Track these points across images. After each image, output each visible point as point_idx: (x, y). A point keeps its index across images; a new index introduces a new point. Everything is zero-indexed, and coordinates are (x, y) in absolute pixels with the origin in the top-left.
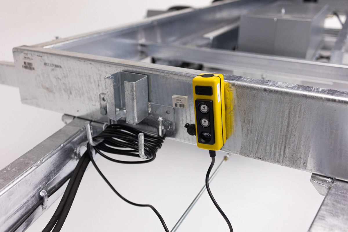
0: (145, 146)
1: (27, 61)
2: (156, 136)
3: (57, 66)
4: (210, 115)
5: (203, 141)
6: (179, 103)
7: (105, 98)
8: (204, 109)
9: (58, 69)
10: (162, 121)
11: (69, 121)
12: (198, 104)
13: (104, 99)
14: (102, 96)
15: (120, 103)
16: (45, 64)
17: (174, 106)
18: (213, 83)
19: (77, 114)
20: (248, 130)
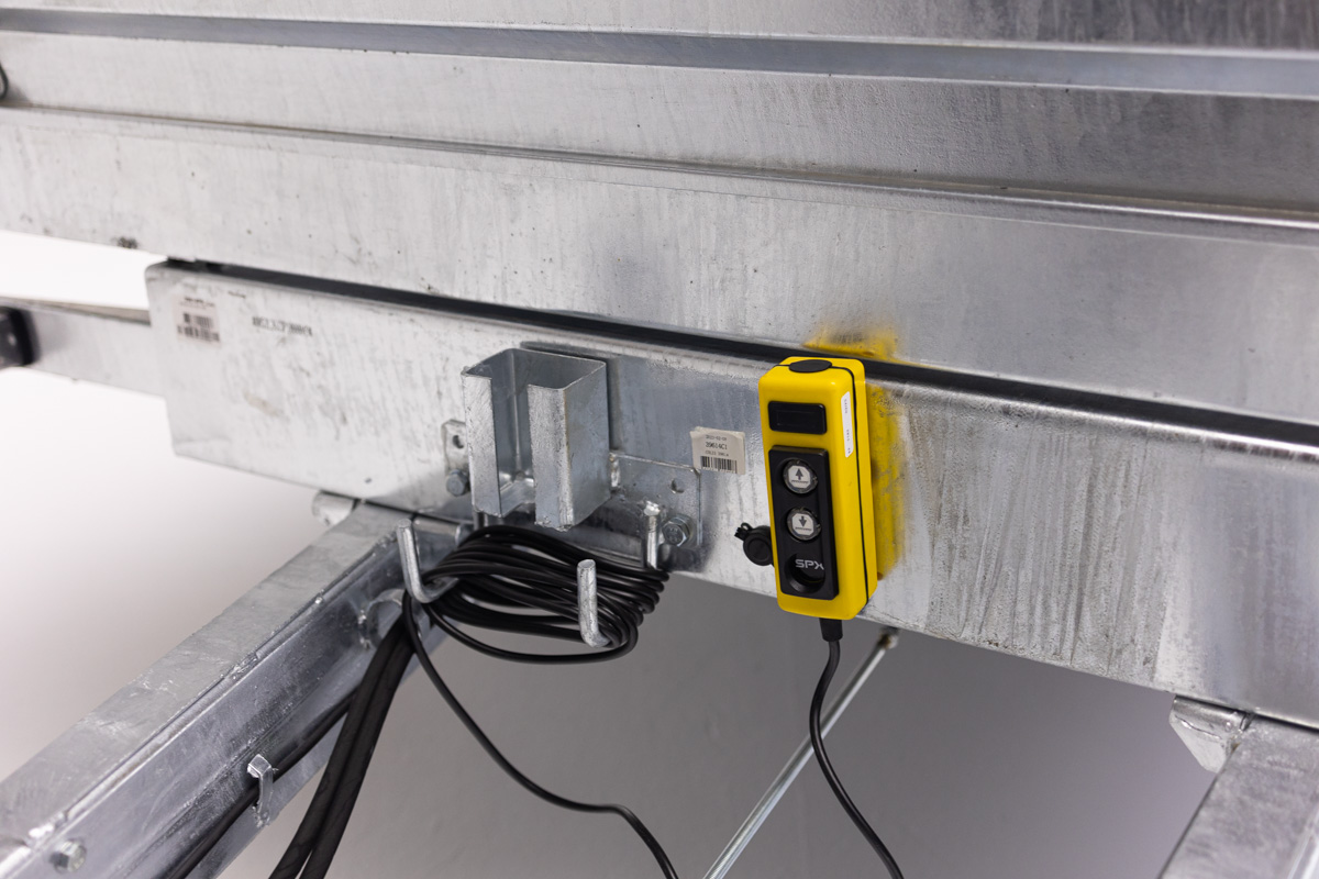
0: (600, 602)
1: (194, 311)
2: (638, 568)
3: (296, 329)
4: (820, 501)
5: (796, 586)
6: (715, 454)
7: (463, 440)
8: (800, 478)
9: (300, 337)
10: (658, 517)
11: (339, 514)
12: (779, 462)
13: (457, 442)
14: (452, 431)
15: (512, 453)
16: (257, 321)
17: (698, 464)
18: (827, 392)
19: (366, 492)
20: (951, 548)
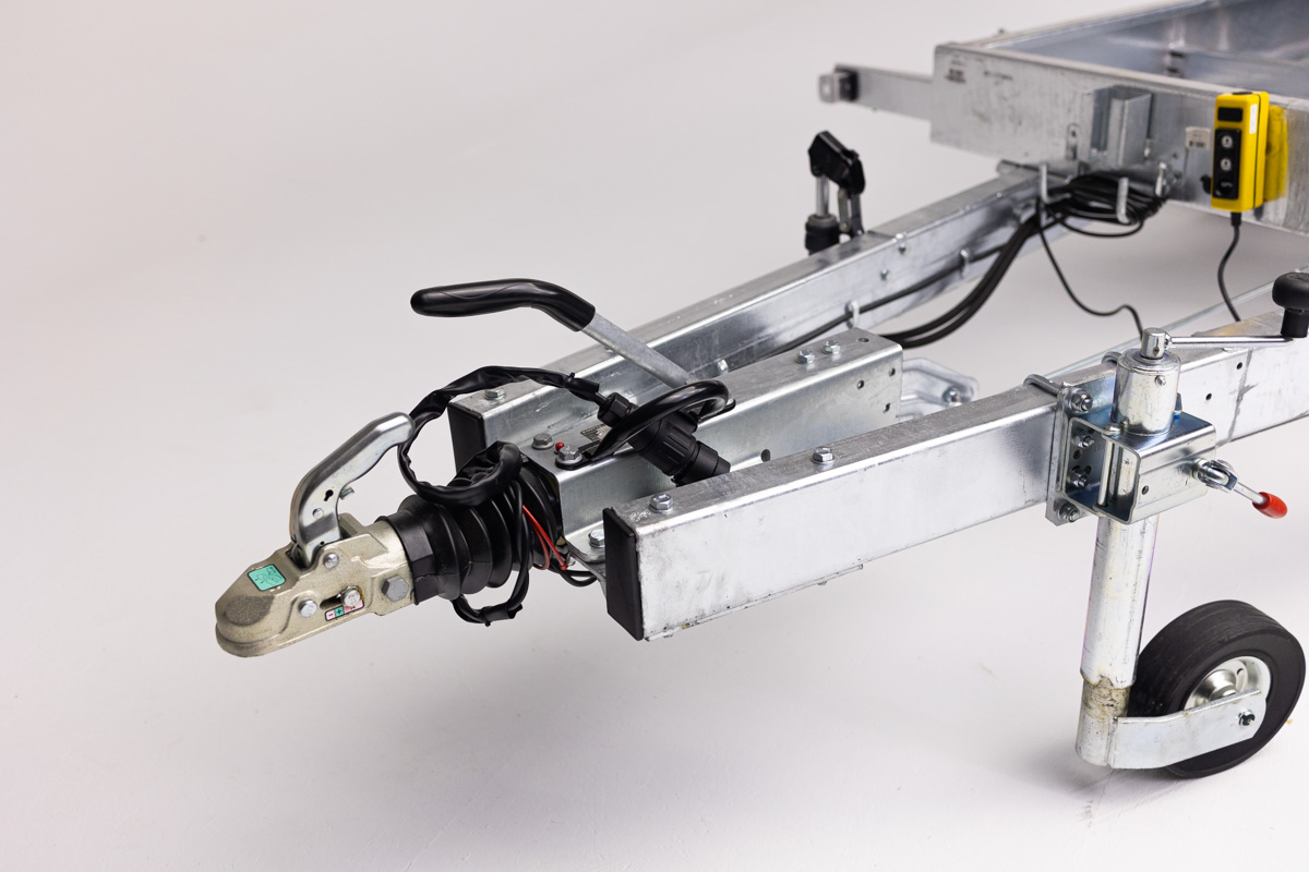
0: (1128, 204)
1: (956, 68)
2: (1151, 194)
3: (1005, 77)
4: (1235, 154)
5: (1218, 193)
6: (1196, 140)
7: (1078, 132)
8: (1227, 142)
9: (1006, 82)
10: (1164, 171)
11: (1007, 170)
12: (1219, 134)
13: (1074, 134)
14: (1072, 128)
15: (1099, 140)
16: (986, 73)
17: (1187, 144)
18: (1245, 103)
19: (1023, 161)
20: (1299, 185)
